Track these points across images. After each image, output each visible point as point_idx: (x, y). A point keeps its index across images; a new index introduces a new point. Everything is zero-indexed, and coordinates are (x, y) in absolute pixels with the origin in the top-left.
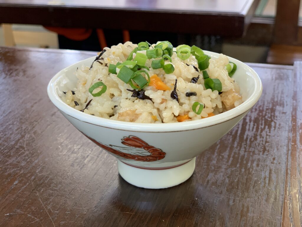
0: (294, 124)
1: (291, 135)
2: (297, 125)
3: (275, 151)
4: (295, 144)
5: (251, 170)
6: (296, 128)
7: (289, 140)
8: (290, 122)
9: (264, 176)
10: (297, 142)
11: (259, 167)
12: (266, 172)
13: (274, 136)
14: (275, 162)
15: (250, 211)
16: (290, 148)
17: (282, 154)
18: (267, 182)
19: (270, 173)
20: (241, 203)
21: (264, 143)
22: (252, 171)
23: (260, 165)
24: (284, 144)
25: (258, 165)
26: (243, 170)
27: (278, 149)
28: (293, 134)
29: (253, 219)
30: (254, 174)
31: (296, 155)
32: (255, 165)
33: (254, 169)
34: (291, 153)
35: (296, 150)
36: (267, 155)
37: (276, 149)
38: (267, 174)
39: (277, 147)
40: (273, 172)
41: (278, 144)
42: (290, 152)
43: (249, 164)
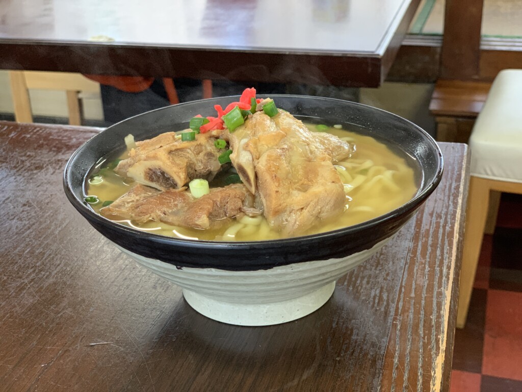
0: (418, 230)
1: (411, 245)
2: (422, 232)
3: (389, 265)
4: (415, 256)
5: (360, 288)
6: (419, 236)
7: (409, 250)
8: (413, 228)
9: (374, 295)
10: (418, 253)
11: (370, 285)
12: (376, 290)
13: (391, 247)
14: (389, 278)
15: (354, 334)
16: (408, 261)
17: (398, 268)
18: (377, 301)
19: (381, 292)
20: (345, 325)
21: (378, 255)
22: (361, 290)
23: (370, 283)
24: (402, 256)
25: (368, 283)
26: (351, 288)
27: (393, 263)
28: (414, 244)
29: (356, 342)
30: (362, 292)
31: (413, 270)
32: (364, 282)
33: (364, 286)
34: (409, 267)
35: (414, 264)
36: (380, 270)
37: (391, 263)
38: (378, 291)
39: (393, 260)
40: (384, 290)
41: (395, 257)
42: (407, 266)
43: (358, 282)
